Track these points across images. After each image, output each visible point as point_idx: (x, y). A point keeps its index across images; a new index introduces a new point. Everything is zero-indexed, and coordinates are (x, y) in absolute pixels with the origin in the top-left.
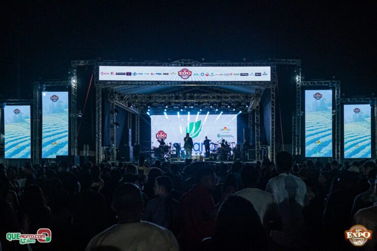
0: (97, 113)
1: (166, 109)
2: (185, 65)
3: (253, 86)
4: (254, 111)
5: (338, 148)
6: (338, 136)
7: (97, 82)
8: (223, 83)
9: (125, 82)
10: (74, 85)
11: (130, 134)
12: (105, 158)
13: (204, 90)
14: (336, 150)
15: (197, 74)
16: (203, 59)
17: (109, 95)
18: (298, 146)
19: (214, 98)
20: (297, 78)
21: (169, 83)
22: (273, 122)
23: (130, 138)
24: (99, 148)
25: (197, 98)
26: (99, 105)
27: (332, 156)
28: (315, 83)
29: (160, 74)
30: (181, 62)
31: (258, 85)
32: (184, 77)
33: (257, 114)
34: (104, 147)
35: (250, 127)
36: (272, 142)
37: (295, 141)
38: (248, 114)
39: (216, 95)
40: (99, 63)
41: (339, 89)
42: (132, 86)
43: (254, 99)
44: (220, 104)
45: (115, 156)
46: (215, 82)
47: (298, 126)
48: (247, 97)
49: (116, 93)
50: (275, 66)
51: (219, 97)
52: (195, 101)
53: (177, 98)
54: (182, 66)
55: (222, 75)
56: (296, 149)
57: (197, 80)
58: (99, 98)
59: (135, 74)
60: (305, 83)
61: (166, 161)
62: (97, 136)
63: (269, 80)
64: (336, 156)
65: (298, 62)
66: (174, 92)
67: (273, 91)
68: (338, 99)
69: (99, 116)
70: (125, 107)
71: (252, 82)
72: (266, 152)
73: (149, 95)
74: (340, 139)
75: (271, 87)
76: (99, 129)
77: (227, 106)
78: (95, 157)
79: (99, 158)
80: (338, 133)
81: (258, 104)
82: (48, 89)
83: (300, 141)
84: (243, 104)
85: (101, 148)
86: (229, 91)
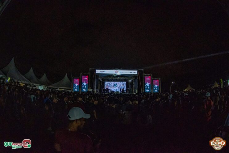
7: (95, 74)
9: (102, 74)
15: (120, 72)
17: (98, 77)
24: (95, 89)
31: (133, 75)
39: (124, 77)
40: (96, 69)
50: (138, 71)
67: (138, 76)
69: (95, 82)
82: (84, 75)
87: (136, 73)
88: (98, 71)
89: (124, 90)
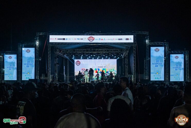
0: (48, 58)
1: (82, 56)
2: (91, 35)
3: (125, 45)
4: (125, 57)
5: (167, 76)
6: (167, 70)
7: (48, 43)
8: (110, 44)
9: (62, 43)
10: (38, 45)
11: (64, 68)
12: (52, 80)
13: (100, 47)
14: (166, 77)
15: (97, 39)
16: (100, 32)
17: (54, 49)
18: (147, 75)
19: (105, 51)
20: (147, 41)
21: (83, 44)
22: (134, 63)
23: (64, 71)
24: (49, 76)
25: (97, 51)
26: (49, 55)
27: (164, 80)
28: (155, 44)
29: (79, 39)
30: (89, 33)
31: (127, 44)
32: (90, 41)
33: (127, 59)
34: (52, 75)
35: (123, 65)
36: (134, 73)
37: (145, 73)
38: (122, 59)
39: (106, 49)
40: (49, 34)
41: (168, 46)
42: (65, 45)
43: (125, 52)
44: (108, 54)
45: (57, 80)
46: (106, 43)
47: (147, 65)
48: (121, 50)
49: (58, 48)
50: (136, 35)
51: (108, 51)
52: (96, 52)
53: (87, 51)
54: (90, 35)
55: (109, 39)
56: (146, 76)
57: (97, 42)
58: (49, 51)
59: (67, 39)
60: (150, 44)
61: (82, 82)
62: (48, 69)
63: (133, 42)
64: (166, 80)
65: (147, 33)
66: (86, 48)
67: (135, 48)
68: (167, 52)
69: (49, 60)
70: (62, 56)
71: (125, 43)
72: (131, 78)
73: (74, 49)
74: (168, 71)
75: (134, 45)
76: (49, 66)
77: (112, 55)
78: (47, 80)
79: (49, 81)
80: (167, 69)
81: (127, 54)
82: (25, 47)
83: (148, 73)
84: (120, 54)
85: (50, 75)
86: (113, 48)
87: (132, 41)
88: (54, 39)
89: (113, 75)
